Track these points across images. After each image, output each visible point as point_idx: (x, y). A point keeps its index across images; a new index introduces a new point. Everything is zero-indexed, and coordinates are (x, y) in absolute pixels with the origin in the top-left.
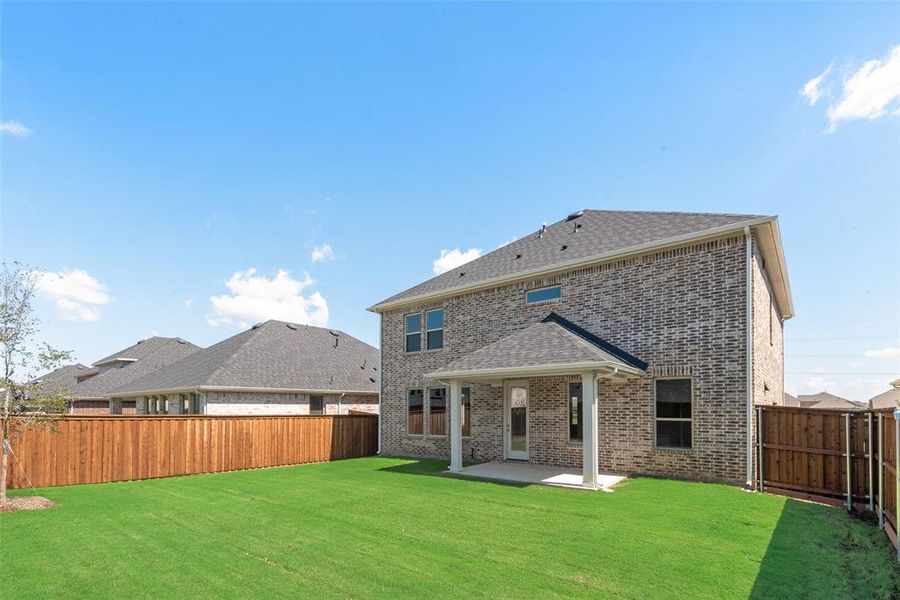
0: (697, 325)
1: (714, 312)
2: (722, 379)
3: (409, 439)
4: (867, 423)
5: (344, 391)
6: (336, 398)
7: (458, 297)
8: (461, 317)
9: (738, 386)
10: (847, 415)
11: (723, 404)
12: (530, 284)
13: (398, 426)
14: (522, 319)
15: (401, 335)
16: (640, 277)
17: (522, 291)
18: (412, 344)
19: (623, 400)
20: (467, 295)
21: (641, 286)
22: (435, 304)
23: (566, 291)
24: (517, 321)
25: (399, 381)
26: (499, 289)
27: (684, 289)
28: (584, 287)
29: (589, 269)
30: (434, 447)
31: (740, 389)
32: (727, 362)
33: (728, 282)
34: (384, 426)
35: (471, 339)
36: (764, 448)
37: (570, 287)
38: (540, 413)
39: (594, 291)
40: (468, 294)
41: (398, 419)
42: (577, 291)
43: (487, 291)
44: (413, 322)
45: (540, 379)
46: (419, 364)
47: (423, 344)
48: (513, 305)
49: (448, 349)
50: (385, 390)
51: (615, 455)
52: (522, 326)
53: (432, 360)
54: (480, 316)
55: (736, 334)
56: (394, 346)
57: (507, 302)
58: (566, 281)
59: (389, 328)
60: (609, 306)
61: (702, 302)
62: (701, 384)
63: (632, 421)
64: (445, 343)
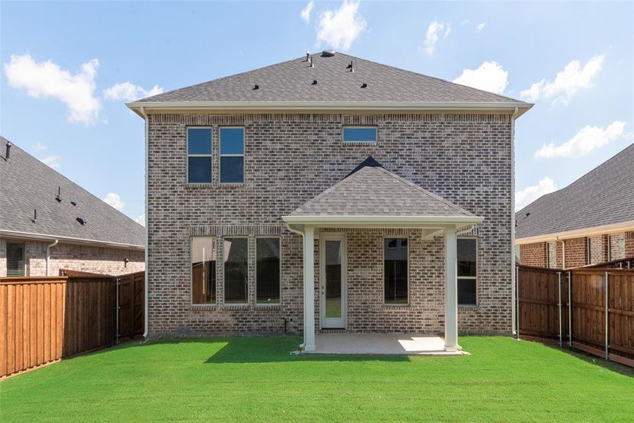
0: (481, 189)
1: (491, 179)
2: (496, 240)
3: (196, 311)
4: (568, 279)
5: (57, 237)
6: (46, 248)
7: (265, 116)
8: (268, 143)
9: (506, 247)
10: (560, 273)
11: (498, 263)
12: (347, 118)
13: (178, 292)
14: (340, 158)
15: (181, 153)
16: (443, 134)
17: (340, 125)
18: (199, 170)
19: (429, 258)
20: (277, 116)
21: (443, 144)
22: (233, 119)
23: (383, 135)
24: (333, 160)
25: (178, 224)
26: (315, 116)
27: (474, 153)
28: (398, 134)
29: (402, 115)
30: (232, 321)
31: (507, 250)
32: (500, 226)
33: (500, 154)
34: (153, 294)
35: (282, 174)
36: (520, 302)
37: (385, 131)
38: (358, 272)
39: (407, 141)
40: (279, 115)
41: (176, 283)
42: (393, 138)
43: (301, 116)
44: (199, 139)
45: (359, 231)
46: (210, 202)
47: (216, 173)
48: (330, 140)
49: (252, 185)
50: (154, 238)
51: (424, 315)
52: (340, 167)
53: (230, 197)
54: (293, 146)
55: (505, 201)
56: (168, 170)
57: (324, 134)
58: (382, 123)
59: (161, 142)
60: (419, 159)
61: (484, 168)
62: (483, 245)
63: (437, 279)
64: (247, 176)
